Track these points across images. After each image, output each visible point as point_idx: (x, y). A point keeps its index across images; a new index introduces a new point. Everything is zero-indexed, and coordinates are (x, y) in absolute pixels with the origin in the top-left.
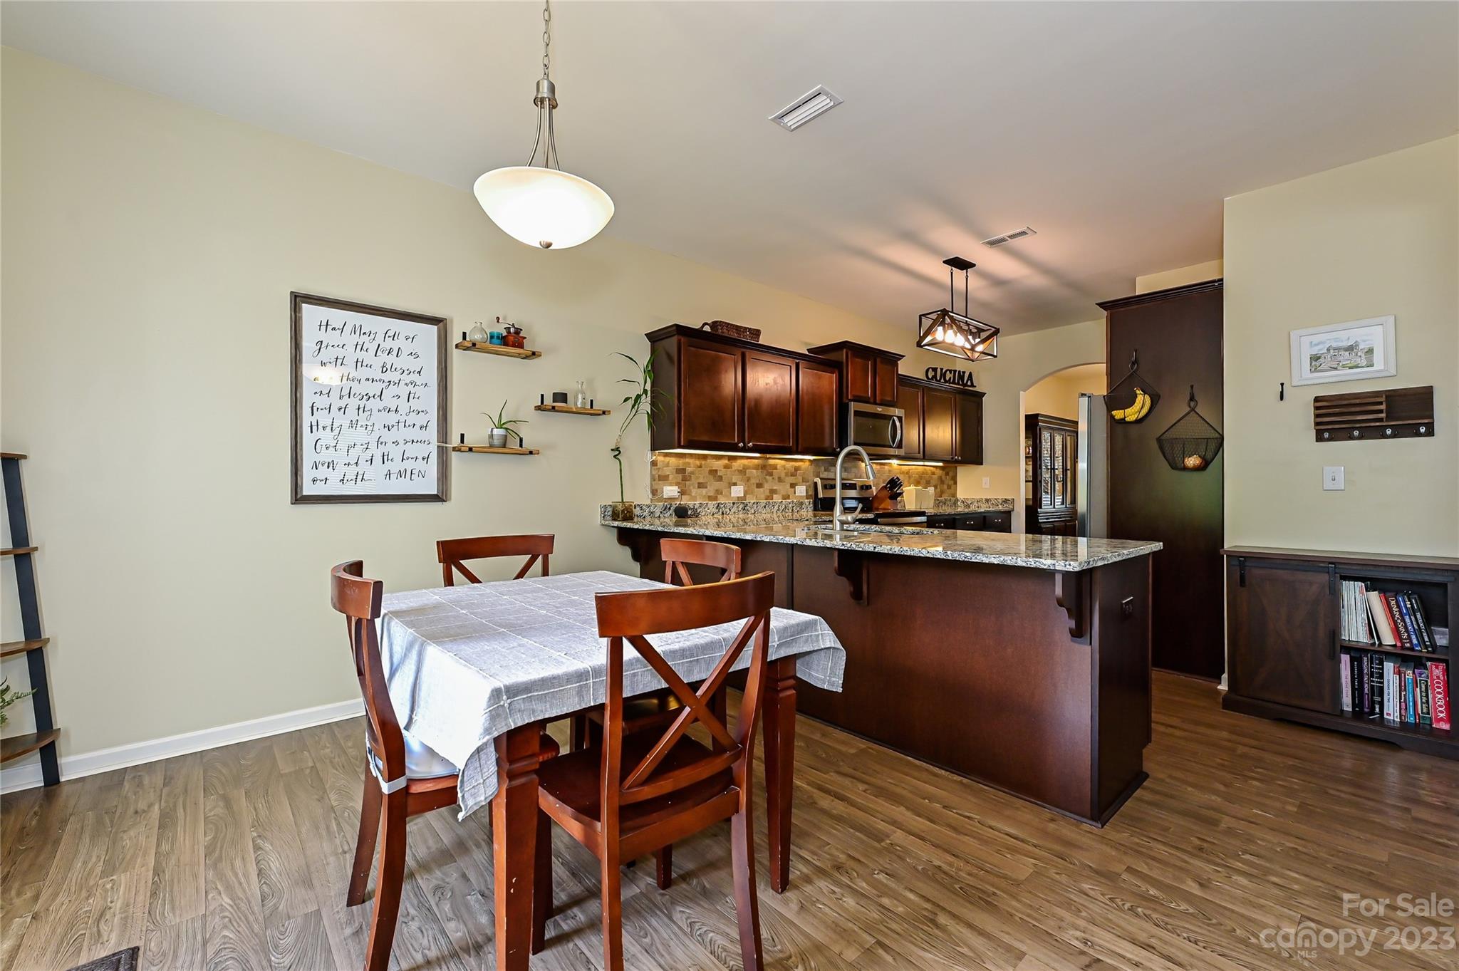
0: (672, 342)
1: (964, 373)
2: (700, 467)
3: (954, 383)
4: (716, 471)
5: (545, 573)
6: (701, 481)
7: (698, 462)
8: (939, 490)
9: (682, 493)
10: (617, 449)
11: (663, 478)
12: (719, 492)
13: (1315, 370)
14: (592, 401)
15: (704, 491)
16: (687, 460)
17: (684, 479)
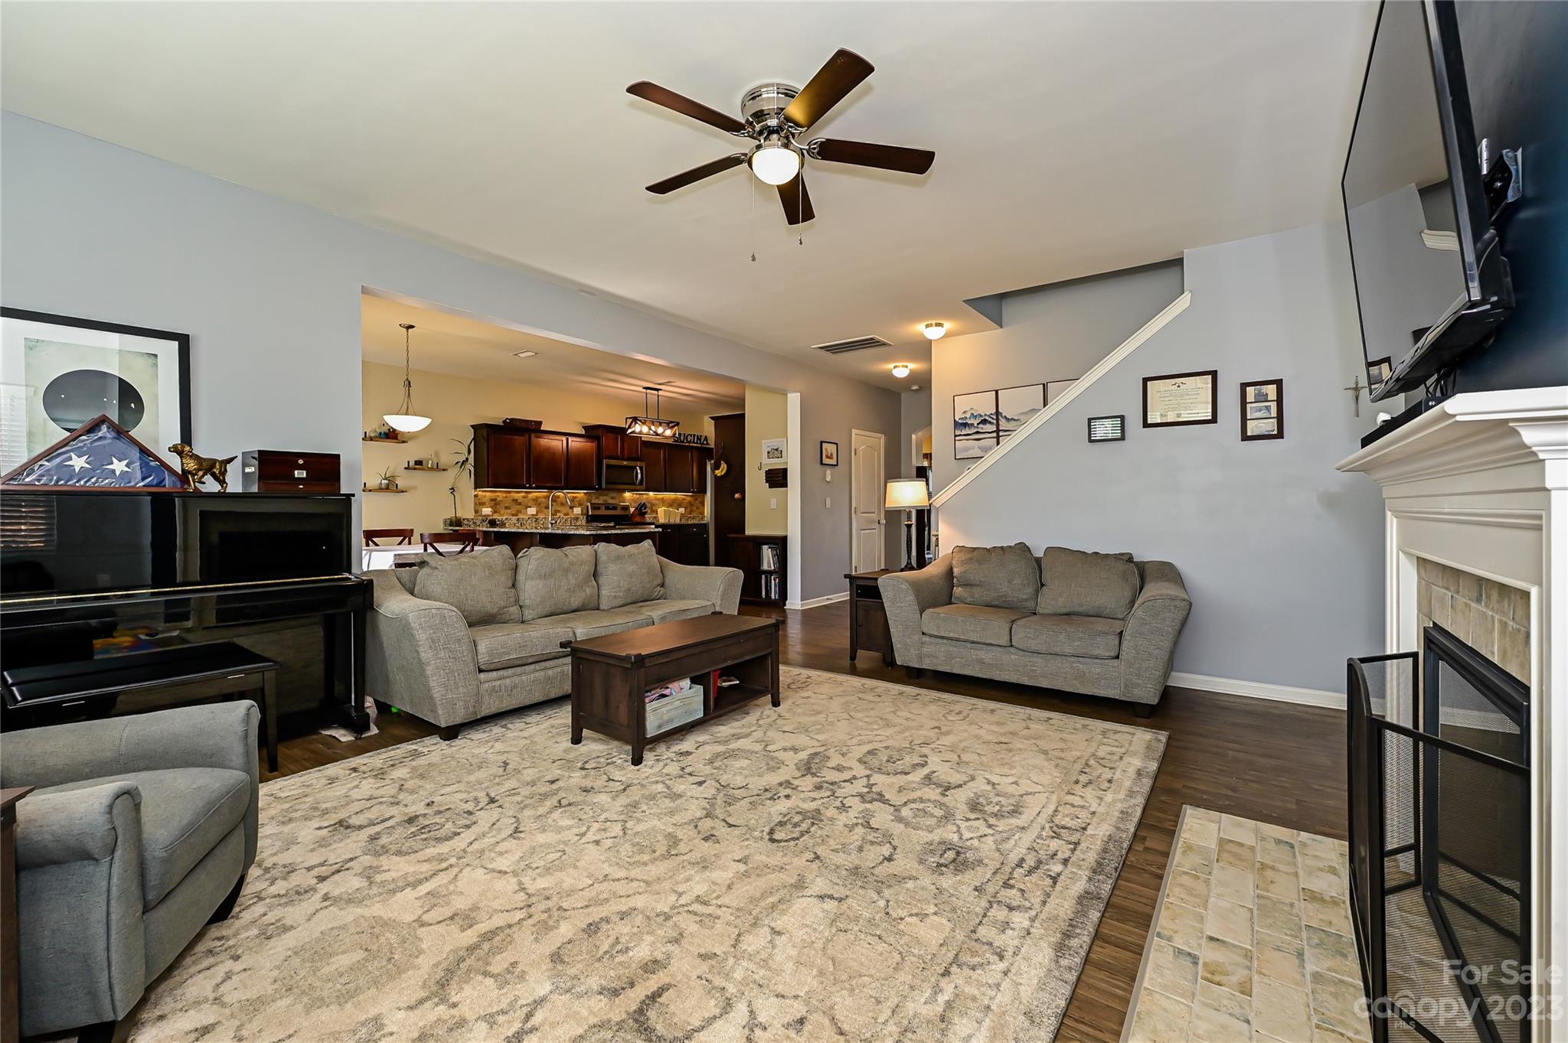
0: (484, 432)
1: (701, 436)
2: (506, 497)
3: (694, 442)
4: (517, 500)
5: (410, 543)
6: (506, 505)
7: (504, 495)
8: (688, 509)
9: (495, 512)
10: (452, 489)
11: (483, 504)
12: (519, 512)
13: (769, 458)
14: (437, 464)
15: (509, 511)
16: (498, 494)
17: (496, 504)
